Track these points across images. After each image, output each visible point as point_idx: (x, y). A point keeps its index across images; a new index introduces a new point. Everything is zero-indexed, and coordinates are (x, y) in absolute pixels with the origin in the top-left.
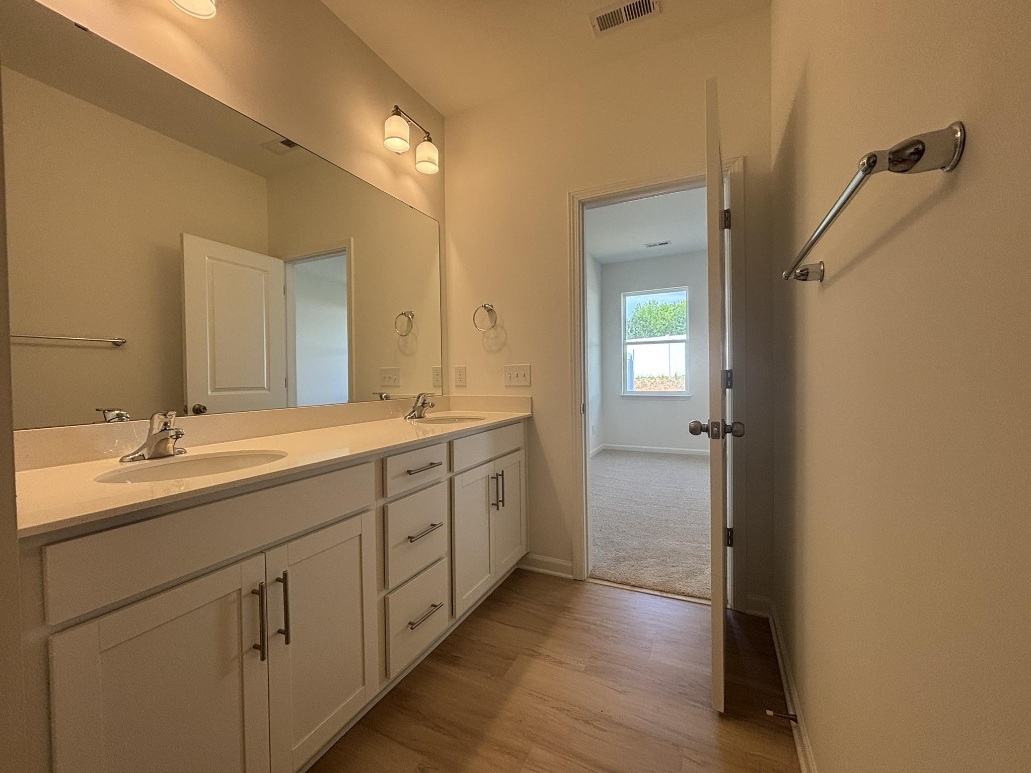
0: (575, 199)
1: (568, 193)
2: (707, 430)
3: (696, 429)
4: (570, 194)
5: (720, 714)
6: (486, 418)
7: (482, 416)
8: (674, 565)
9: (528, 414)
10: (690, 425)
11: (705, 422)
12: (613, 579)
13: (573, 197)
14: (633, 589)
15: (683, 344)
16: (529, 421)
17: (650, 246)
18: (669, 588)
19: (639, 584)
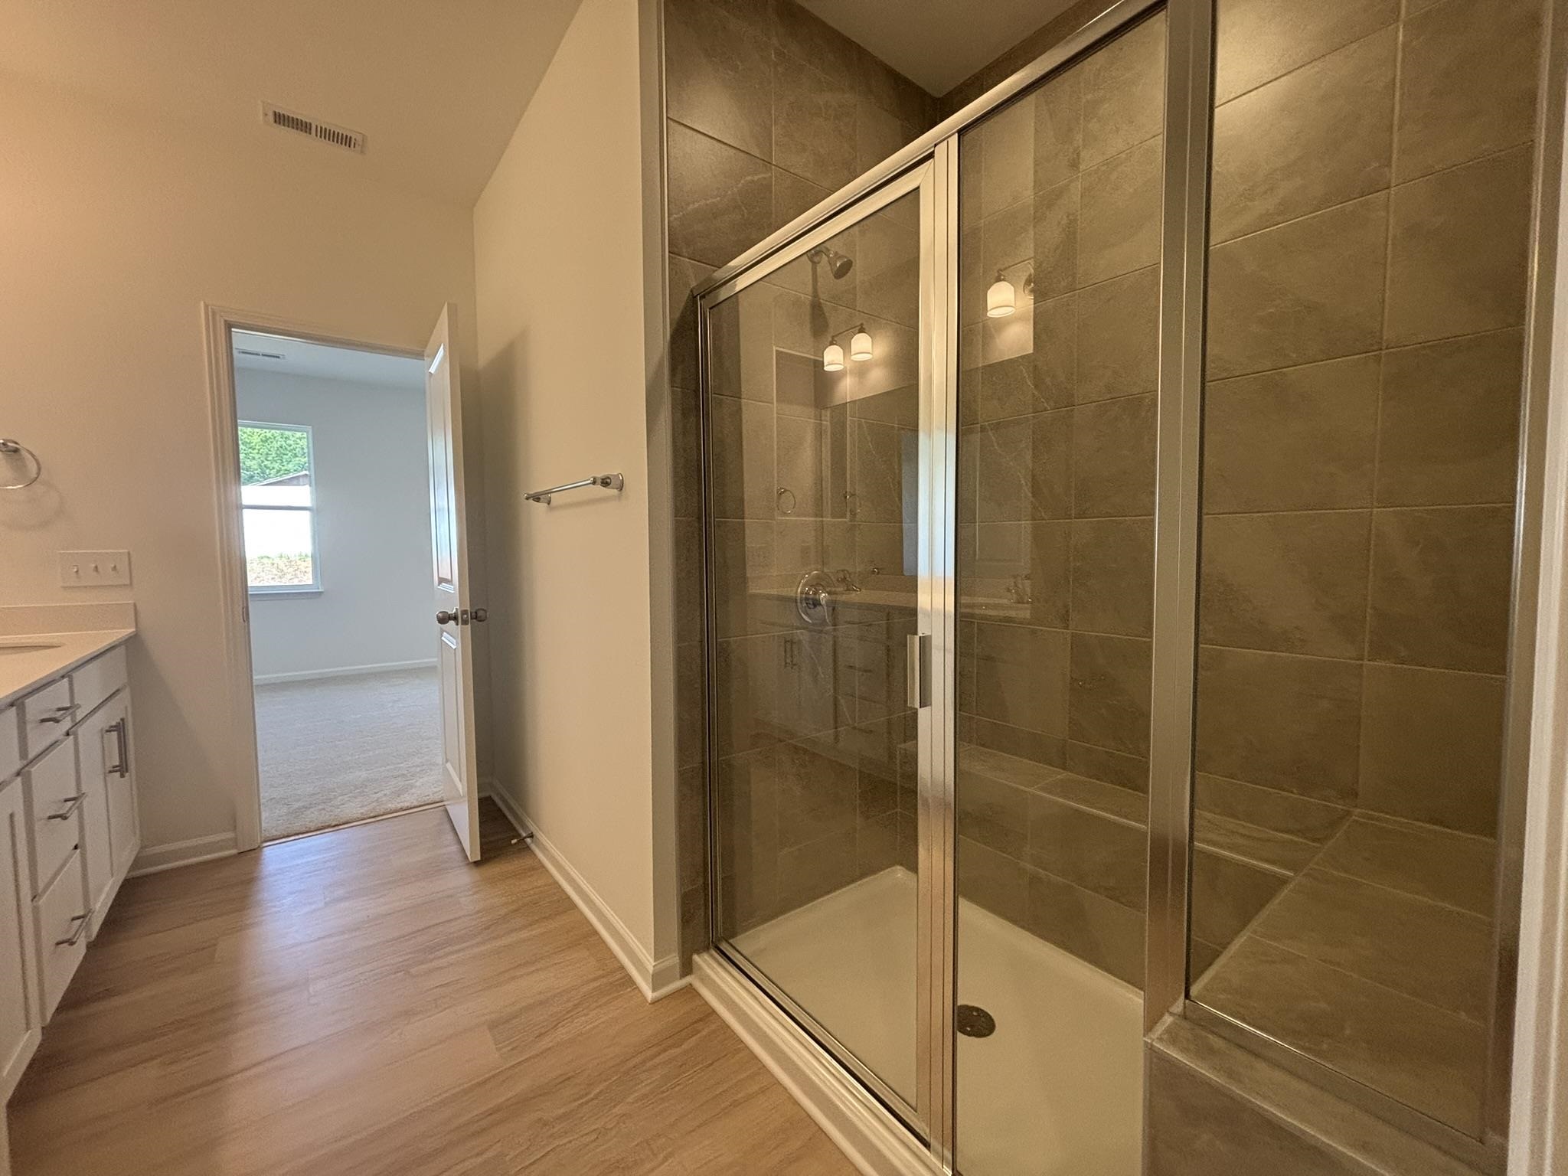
0: (218, 317)
1: (202, 304)
2: (455, 618)
3: (444, 619)
4: (206, 307)
5: (477, 864)
6: (64, 644)
7: (55, 641)
8: (376, 791)
9: (132, 630)
10: (437, 616)
11: (452, 611)
12: (304, 829)
13: (214, 313)
14: (336, 828)
15: (307, 514)
16: (133, 645)
17: (243, 353)
18: (382, 811)
19: (342, 821)
